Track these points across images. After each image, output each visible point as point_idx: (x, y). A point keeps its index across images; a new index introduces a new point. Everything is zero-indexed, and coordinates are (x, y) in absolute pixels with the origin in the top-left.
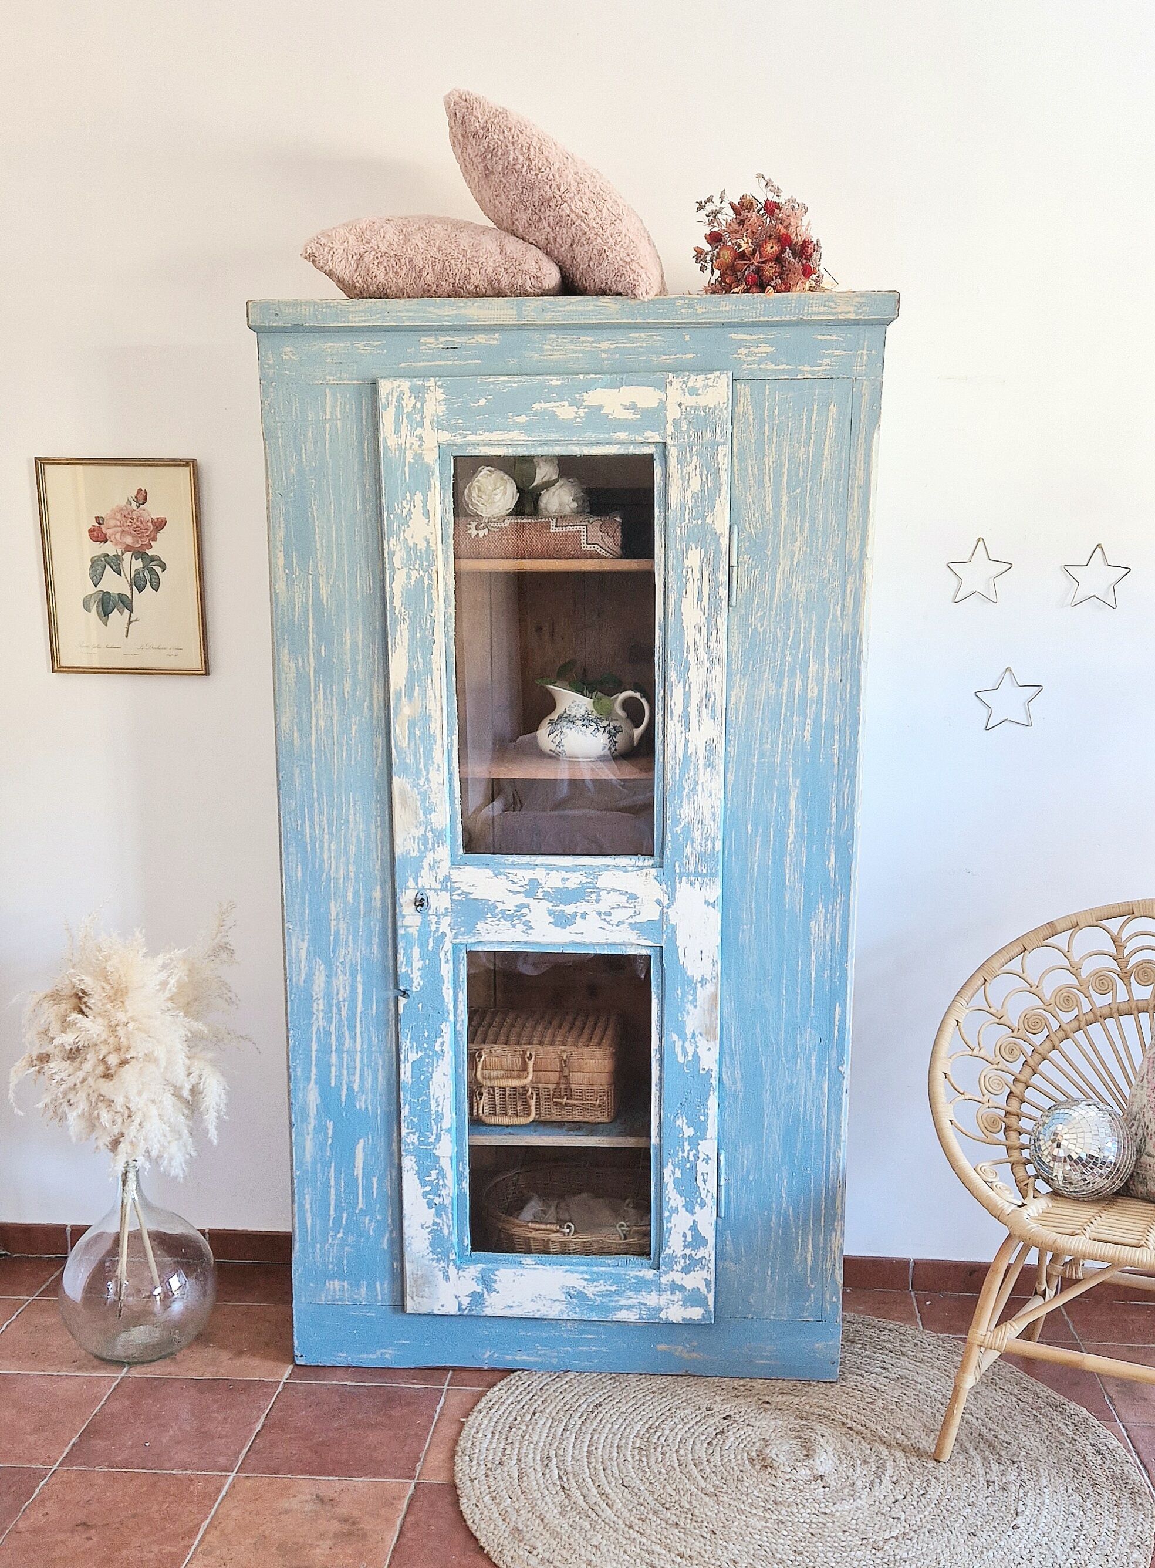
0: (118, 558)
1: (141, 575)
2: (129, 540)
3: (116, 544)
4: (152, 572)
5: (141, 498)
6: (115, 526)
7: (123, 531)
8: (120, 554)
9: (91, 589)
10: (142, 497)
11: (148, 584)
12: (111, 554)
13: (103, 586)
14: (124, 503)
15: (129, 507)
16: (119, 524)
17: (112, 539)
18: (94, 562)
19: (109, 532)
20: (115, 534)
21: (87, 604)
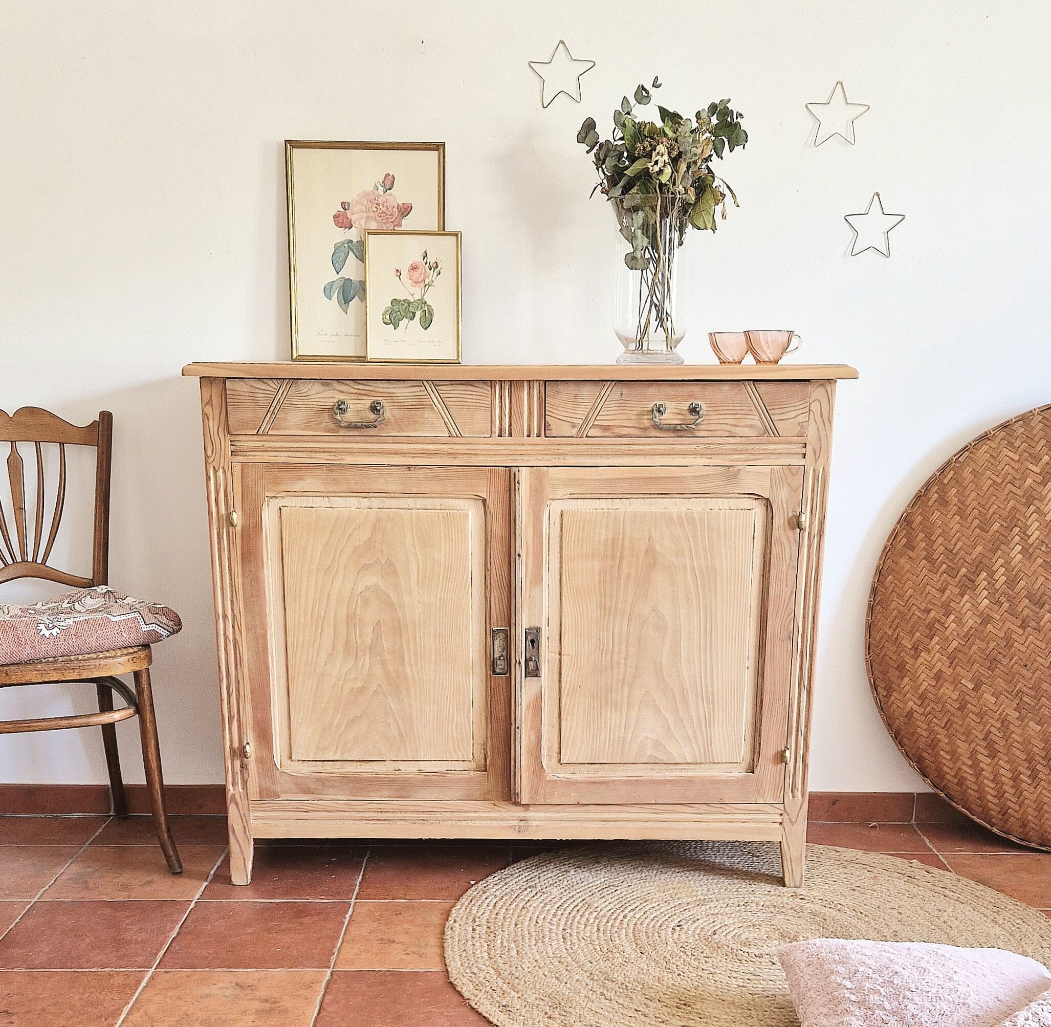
0: (361, 245)
2: (373, 226)
3: (360, 230)
6: (362, 212)
7: (368, 217)
9: (334, 277)
10: (389, 183)
12: (355, 241)
13: (345, 273)
14: (370, 188)
15: (377, 192)
16: (364, 208)
17: (357, 223)
18: (337, 248)
19: (353, 218)
20: (360, 219)
21: (328, 291)
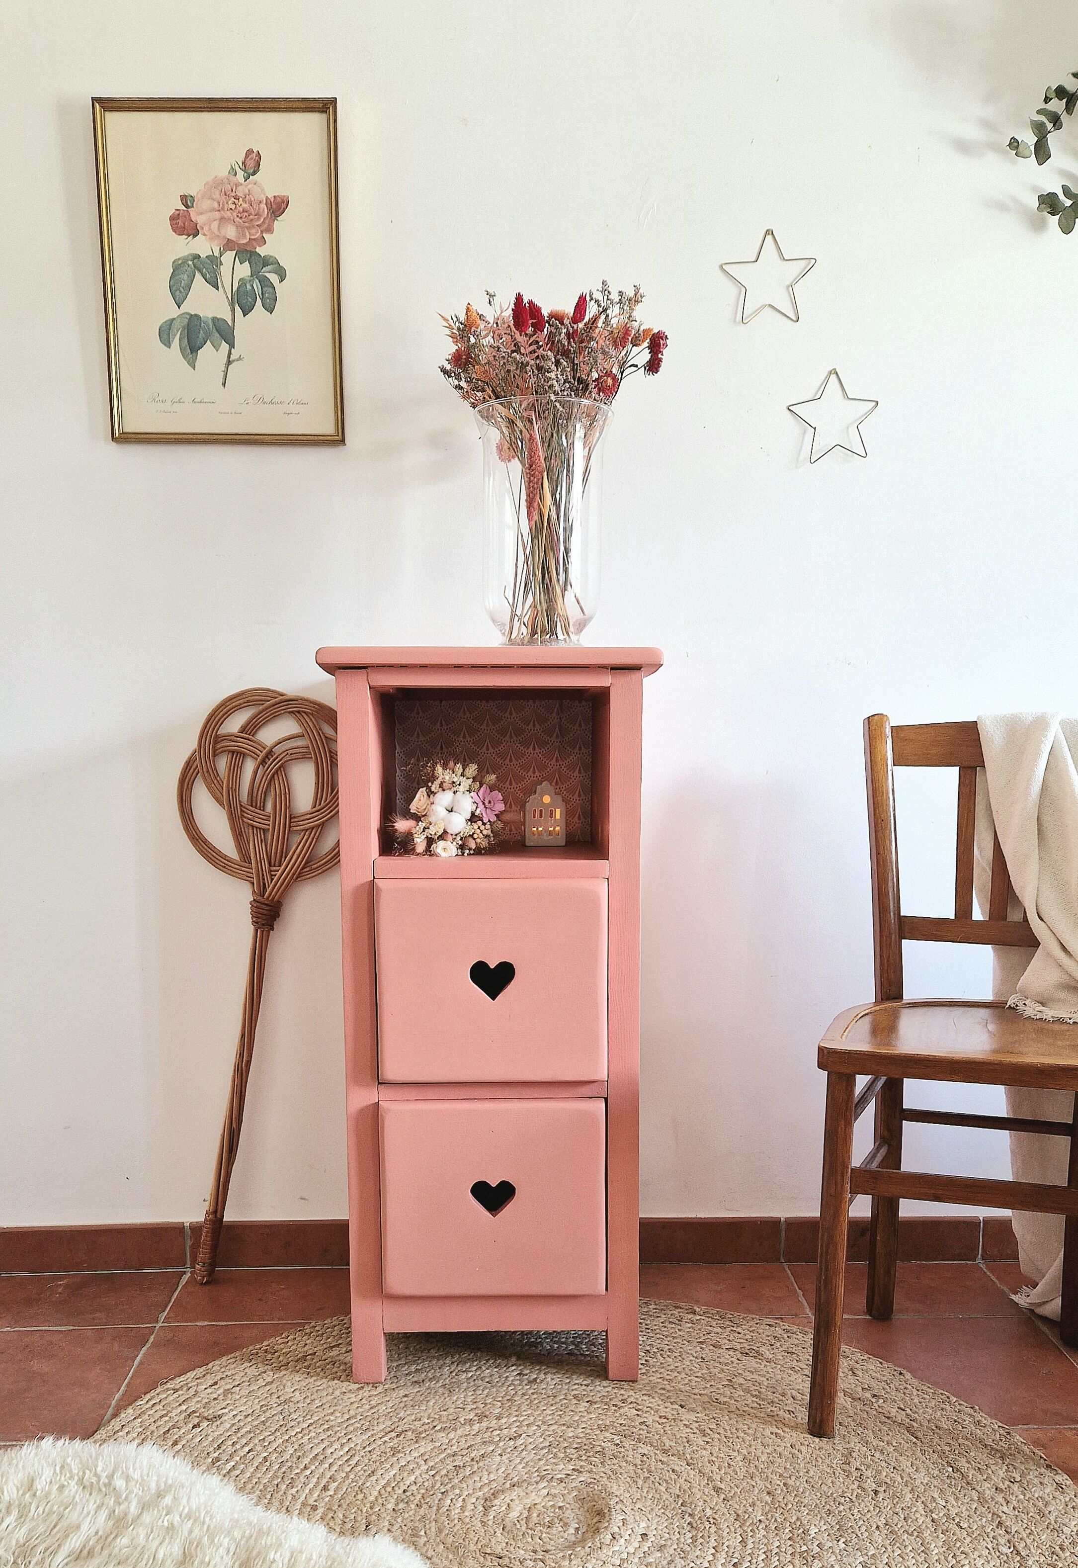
0: (214, 261)
1: (249, 287)
2: (231, 232)
3: (211, 239)
4: (265, 283)
5: (251, 164)
6: (213, 210)
7: (222, 219)
8: (217, 254)
9: (173, 312)
11: (259, 301)
12: (203, 256)
13: (187, 307)
14: (224, 172)
15: (232, 178)
16: (216, 205)
17: (206, 228)
18: (178, 267)
19: (200, 220)
20: (210, 222)
21: (165, 334)
